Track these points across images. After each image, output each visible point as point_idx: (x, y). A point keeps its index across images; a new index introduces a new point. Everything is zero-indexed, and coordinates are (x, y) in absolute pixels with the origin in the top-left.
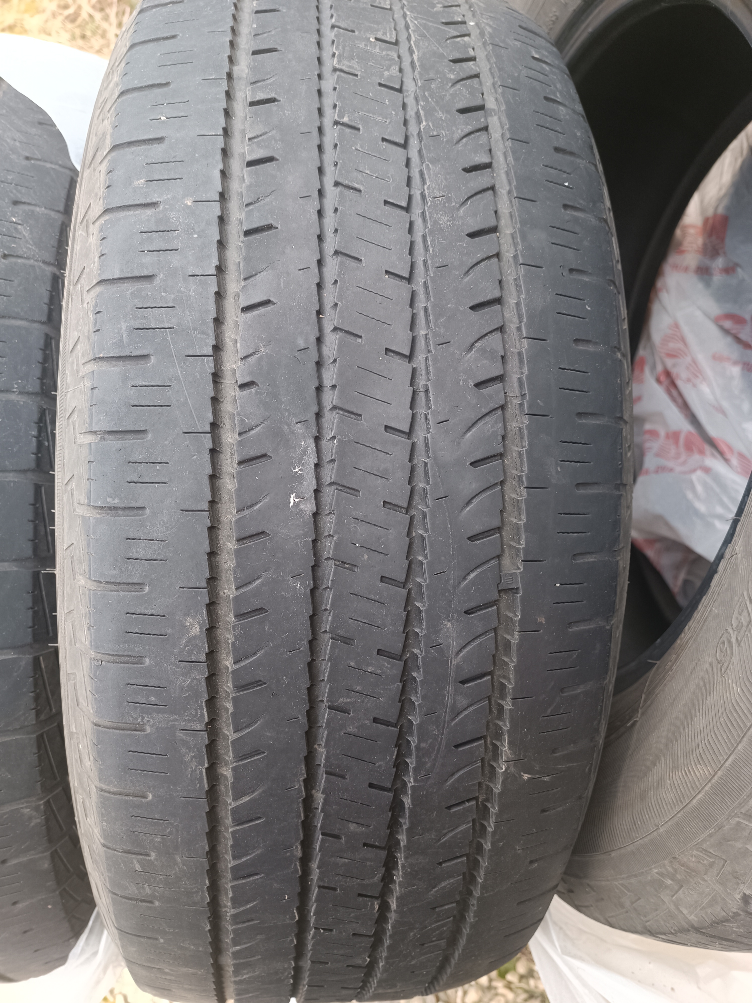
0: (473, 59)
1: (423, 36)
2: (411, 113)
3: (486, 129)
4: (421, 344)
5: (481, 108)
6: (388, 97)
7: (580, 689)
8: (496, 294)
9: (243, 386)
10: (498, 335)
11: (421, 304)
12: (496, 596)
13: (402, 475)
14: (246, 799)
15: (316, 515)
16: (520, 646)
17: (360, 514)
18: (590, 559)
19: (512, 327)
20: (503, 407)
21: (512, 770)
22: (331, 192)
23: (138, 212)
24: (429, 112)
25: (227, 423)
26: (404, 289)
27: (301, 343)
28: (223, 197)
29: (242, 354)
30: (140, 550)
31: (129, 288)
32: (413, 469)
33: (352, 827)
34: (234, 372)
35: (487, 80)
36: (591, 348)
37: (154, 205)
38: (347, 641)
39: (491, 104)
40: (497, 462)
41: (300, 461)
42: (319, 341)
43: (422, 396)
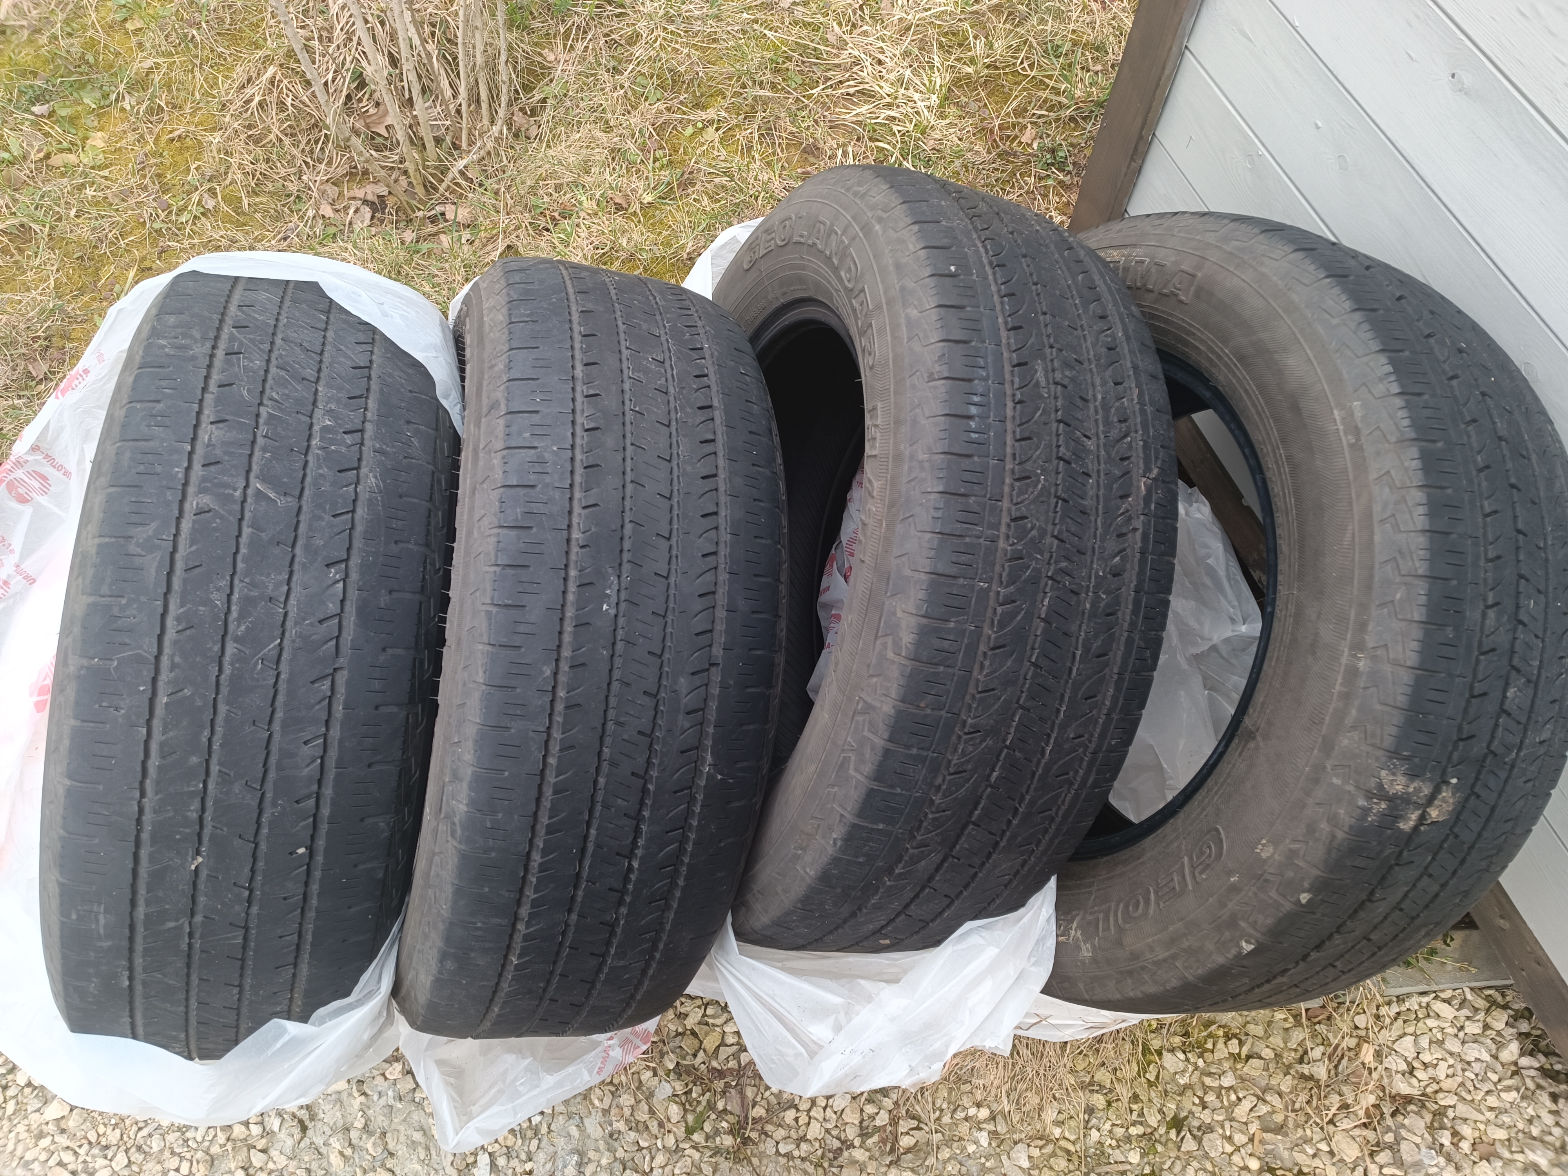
0: (706, 376)
1: (678, 358)
2: (672, 406)
3: (713, 419)
4: (675, 532)
5: (710, 407)
6: (660, 398)
7: (752, 727)
8: (715, 510)
9: (582, 547)
10: (714, 531)
11: (675, 512)
12: (707, 666)
13: (662, 599)
14: (562, 777)
15: (616, 616)
16: (719, 695)
17: (639, 617)
18: (759, 652)
19: (722, 528)
20: (716, 568)
21: (712, 771)
22: (630, 448)
23: (526, 450)
24: (682, 408)
25: (572, 565)
26: (666, 504)
27: (613, 527)
28: (573, 447)
29: (582, 530)
30: (522, 628)
31: (522, 491)
32: (668, 596)
33: (620, 801)
34: (577, 539)
35: (714, 388)
36: (763, 541)
37: (535, 448)
38: (628, 684)
39: (716, 403)
40: (711, 596)
41: (610, 588)
42: (622, 527)
43: (674, 559)
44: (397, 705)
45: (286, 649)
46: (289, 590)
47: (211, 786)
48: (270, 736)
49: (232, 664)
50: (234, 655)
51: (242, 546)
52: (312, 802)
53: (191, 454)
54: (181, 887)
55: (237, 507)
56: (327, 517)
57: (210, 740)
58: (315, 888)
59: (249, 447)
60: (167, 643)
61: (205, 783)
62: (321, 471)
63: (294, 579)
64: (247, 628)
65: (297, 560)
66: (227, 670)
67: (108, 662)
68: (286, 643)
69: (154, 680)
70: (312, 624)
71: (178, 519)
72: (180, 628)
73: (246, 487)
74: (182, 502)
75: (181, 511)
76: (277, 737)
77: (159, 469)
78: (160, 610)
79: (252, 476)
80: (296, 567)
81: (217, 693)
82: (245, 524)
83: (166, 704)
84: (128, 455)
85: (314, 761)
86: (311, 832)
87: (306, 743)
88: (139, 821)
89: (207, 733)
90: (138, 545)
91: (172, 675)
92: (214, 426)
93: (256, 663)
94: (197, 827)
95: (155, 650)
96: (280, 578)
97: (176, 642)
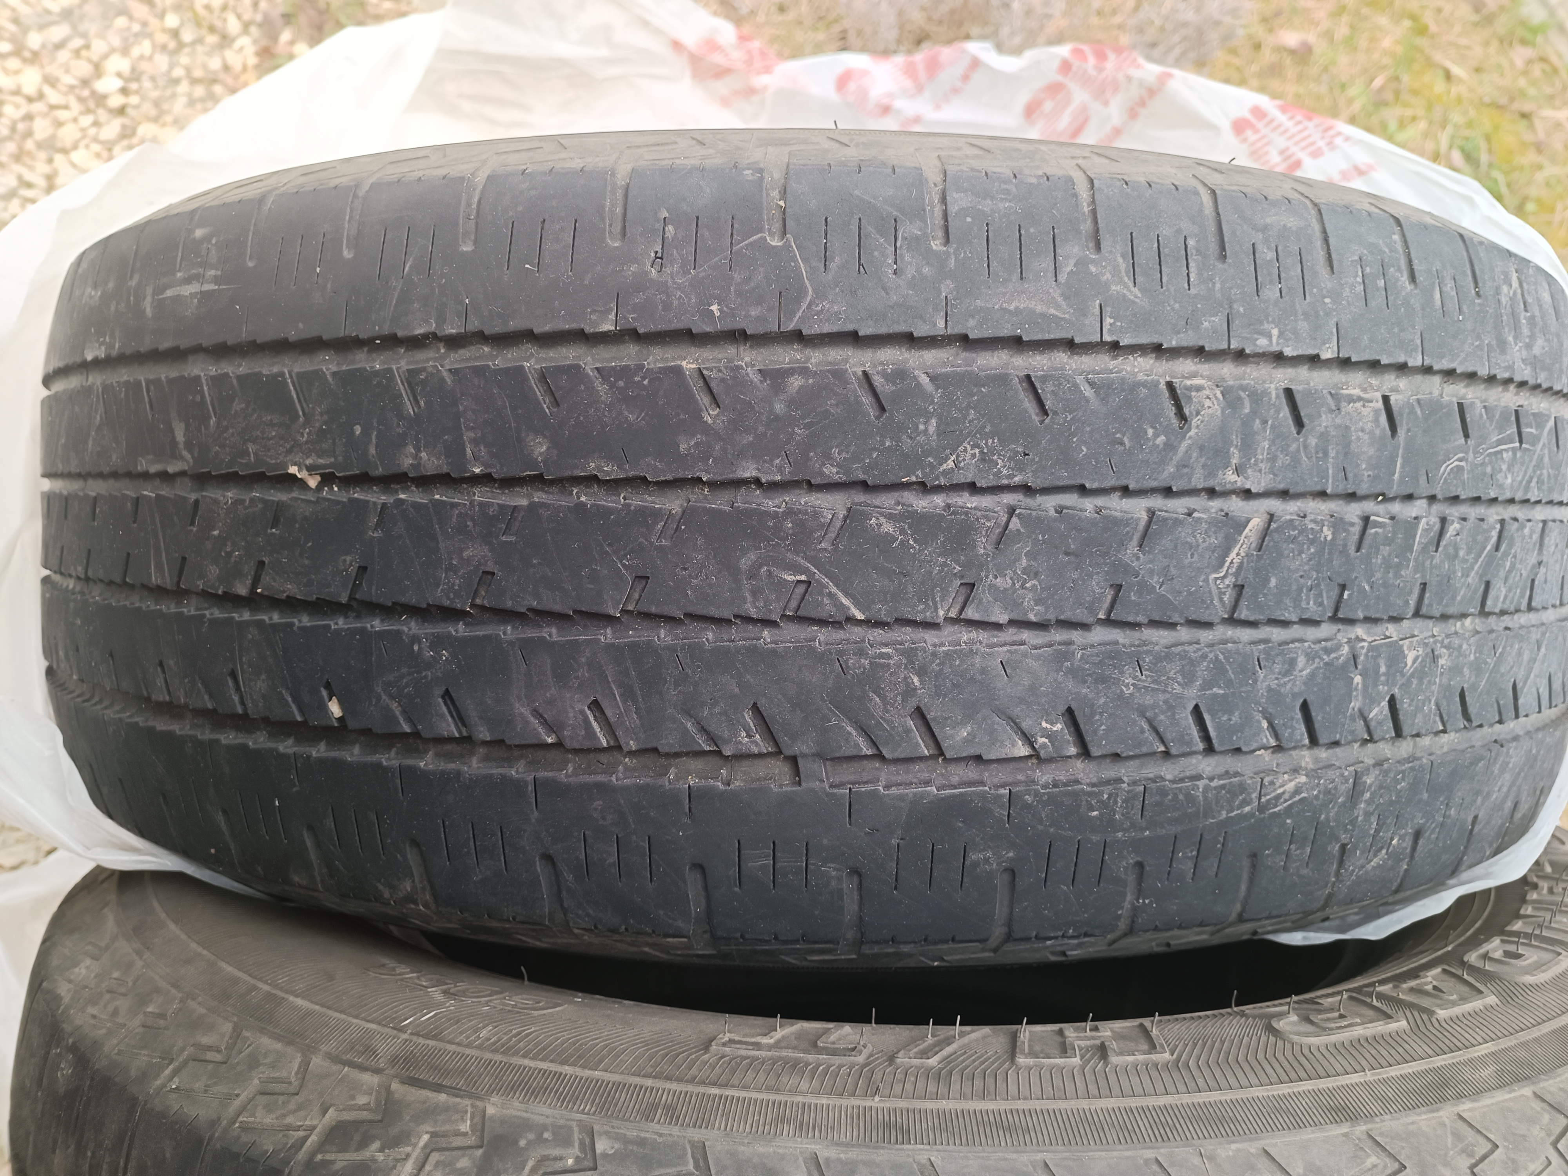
44: (709, 913)
45: (840, 635)
46: (997, 626)
47: (479, 495)
48: (609, 619)
49: (790, 512)
50: (816, 515)
51: (1100, 501)
52: (449, 727)
53: (1314, 360)
54: (251, 448)
55: (1198, 480)
56: (1192, 695)
57: (592, 480)
58: (259, 741)
59: (1340, 489)
60: (835, 354)
61: (486, 479)
62: (1301, 661)
63: (1025, 635)
64: (890, 538)
65: (1076, 636)
66: (773, 504)
67: (777, 226)
68: (857, 632)
69: (738, 336)
70: (910, 691)
71: (1157, 349)
72: (878, 381)
73: (1247, 494)
74: (1199, 352)
75: (1176, 353)
76: (607, 635)
77: (1271, 292)
78: (920, 331)
79: (1274, 505)
80: (1058, 636)
81: (713, 485)
82: (1157, 502)
83: (678, 371)
84: (1292, 222)
85: (550, 728)
86: (378, 730)
87: (595, 705)
88: (392, 341)
89: (609, 470)
90: (1081, 263)
91: (755, 377)
92: (1380, 405)
93: (796, 569)
94: (379, 471)
95: (816, 329)
96: (1028, 601)
97: (839, 375)
